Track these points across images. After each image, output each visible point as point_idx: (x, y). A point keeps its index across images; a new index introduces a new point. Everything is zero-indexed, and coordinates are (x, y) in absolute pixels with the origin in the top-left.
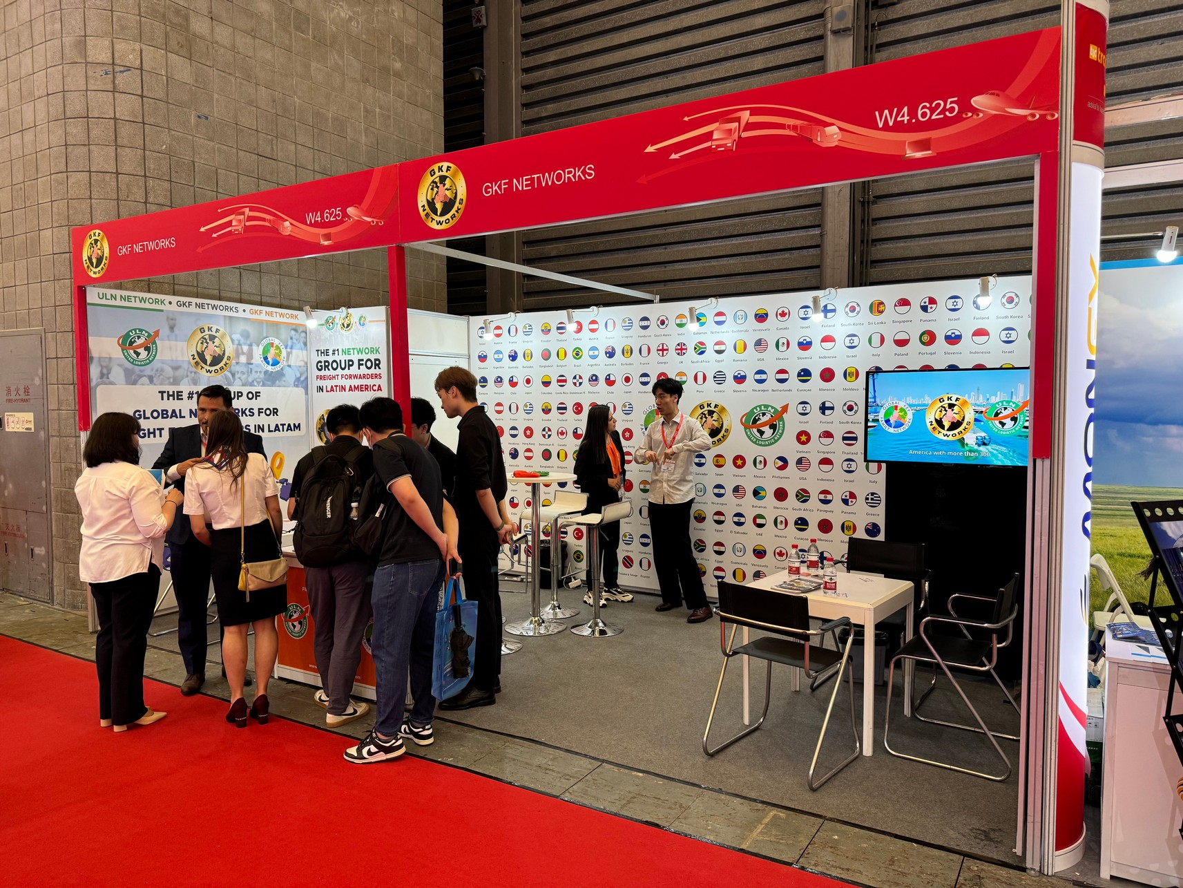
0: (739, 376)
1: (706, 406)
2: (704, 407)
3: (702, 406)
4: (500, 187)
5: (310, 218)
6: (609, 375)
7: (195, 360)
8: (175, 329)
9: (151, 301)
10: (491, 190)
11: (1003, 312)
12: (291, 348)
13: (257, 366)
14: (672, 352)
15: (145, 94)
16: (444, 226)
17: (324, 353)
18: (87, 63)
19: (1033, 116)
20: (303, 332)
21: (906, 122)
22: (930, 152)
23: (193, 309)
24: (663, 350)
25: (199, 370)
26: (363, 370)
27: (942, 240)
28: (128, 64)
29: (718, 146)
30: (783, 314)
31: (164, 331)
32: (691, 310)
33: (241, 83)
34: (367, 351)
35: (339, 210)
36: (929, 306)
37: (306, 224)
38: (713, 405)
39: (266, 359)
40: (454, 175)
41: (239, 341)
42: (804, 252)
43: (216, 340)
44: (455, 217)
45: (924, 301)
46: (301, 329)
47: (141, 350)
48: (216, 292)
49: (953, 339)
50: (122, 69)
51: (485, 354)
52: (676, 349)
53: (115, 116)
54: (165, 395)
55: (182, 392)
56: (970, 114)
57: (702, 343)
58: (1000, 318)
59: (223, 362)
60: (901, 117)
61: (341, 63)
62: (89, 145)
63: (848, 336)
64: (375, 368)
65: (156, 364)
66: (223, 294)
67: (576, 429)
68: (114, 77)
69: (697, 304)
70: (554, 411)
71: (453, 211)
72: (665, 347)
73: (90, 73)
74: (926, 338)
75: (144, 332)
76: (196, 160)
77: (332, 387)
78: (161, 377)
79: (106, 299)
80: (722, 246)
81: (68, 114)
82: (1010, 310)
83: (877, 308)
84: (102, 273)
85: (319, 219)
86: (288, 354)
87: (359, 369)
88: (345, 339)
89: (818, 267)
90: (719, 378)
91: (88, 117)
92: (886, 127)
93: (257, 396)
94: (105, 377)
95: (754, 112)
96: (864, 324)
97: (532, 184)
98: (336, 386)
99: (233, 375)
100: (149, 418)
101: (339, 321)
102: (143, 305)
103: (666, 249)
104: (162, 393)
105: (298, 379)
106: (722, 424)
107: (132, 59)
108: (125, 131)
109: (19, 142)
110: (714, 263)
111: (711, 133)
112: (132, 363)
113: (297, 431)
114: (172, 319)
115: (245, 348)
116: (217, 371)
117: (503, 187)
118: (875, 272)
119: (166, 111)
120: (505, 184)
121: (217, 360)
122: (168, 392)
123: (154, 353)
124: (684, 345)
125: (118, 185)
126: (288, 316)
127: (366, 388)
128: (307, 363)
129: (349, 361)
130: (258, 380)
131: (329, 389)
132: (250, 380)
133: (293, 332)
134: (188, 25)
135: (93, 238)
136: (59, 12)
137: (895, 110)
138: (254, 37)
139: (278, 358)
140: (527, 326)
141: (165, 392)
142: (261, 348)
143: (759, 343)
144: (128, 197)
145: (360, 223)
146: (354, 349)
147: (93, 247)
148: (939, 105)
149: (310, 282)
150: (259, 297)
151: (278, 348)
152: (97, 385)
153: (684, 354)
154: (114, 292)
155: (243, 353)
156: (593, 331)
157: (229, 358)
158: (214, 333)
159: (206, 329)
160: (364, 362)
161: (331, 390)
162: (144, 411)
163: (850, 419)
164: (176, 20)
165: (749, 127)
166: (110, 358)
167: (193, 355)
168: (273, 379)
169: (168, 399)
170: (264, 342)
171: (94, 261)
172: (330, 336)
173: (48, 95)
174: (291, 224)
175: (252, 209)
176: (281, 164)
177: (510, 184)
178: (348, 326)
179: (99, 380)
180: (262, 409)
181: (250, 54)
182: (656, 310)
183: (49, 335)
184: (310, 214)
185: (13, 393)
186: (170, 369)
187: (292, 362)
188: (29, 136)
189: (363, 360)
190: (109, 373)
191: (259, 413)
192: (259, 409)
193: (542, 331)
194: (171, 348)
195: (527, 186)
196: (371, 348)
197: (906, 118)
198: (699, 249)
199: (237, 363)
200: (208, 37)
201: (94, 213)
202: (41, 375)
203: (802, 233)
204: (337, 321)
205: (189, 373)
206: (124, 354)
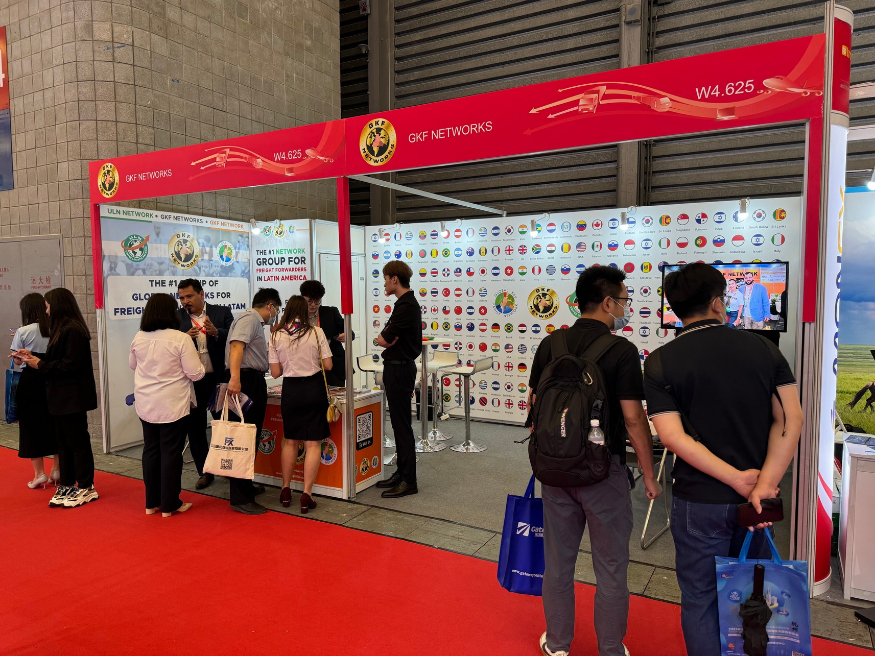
0: (565, 269)
1: (540, 290)
2: (539, 291)
3: (538, 290)
4: (421, 136)
5: (277, 156)
6: (469, 268)
7: (174, 258)
8: (160, 235)
9: (143, 215)
10: (415, 138)
11: (754, 224)
12: (239, 249)
13: (216, 262)
14: (516, 252)
15: (135, 63)
16: (379, 164)
17: (262, 252)
18: (93, 41)
19: (806, 93)
20: (247, 237)
21: (717, 96)
22: (734, 116)
23: (172, 221)
24: (509, 250)
25: (176, 265)
26: (292, 265)
27: (702, 172)
28: (123, 42)
29: (583, 110)
30: (597, 225)
31: (153, 236)
32: (533, 222)
33: (201, 56)
34: (295, 251)
35: (299, 152)
36: (702, 219)
37: (274, 161)
38: (546, 290)
39: (221, 257)
40: (387, 127)
41: (203, 244)
42: (604, 180)
43: (188, 243)
44: (388, 157)
45: (698, 216)
46: (245, 235)
47: (137, 251)
48: (185, 208)
49: (719, 243)
50: (119, 45)
51: (377, 253)
52: (519, 250)
53: (114, 80)
54: (154, 283)
55: (165, 281)
56: (762, 91)
57: (537, 245)
58: (752, 228)
59: (193, 259)
60: (714, 92)
61: (270, 41)
62: (95, 101)
63: (644, 240)
64: (302, 264)
65: (147, 261)
66: (191, 210)
67: (445, 307)
68: (114, 51)
69: (536, 217)
70: (429, 294)
71: (386, 153)
72: (511, 248)
73: (96, 48)
74: (700, 242)
75: (139, 237)
76: (171, 112)
77: (269, 277)
78: (151, 270)
79: (113, 213)
80: (544, 175)
81: (80, 78)
82: (759, 222)
83: (665, 220)
84: (113, 195)
85: (284, 157)
86: (237, 253)
87: (289, 264)
88: (278, 243)
89: (615, 191)
90: (551, 270)
91: (94, 80)
92: (703, 99)
93: (216, 284)
94: (113, 270)
95: (609, 87)
96: (656, 232)
97: (446, 135)
98: (272, 277)
99: (200, 268)
100: (143, 299)
101: (273, 230)
102: (138, 218)
103: (502, 177)
104: (152, 281)
105: (243, 272)
106: (553, 303)
107: (126, 38)
108: (122, 91)
109: (41, 98)
110: (537, 187)
111: (578, 101)
112: (131, 260)
113: (243, 309)
114: (158, 228)
115: (208, 249)
116: (188, 266)
117: (424, 136)
118: (654, 195)
119: (150, 76)
120: (425, 134)
121: (188, 257)
122: (156, 281)
123: (146, 253)
124: (525, 246)
125: (117, 130)
126: (236, 226)
127: (294, 278)
128: (249, 260)
129: (282, 258)
130: (217, 272)
131: (266, 279)
132: (211, 272)
133: (240, 238)
134: (165, 13)
135: (106, 169)
136: (73, 3)
137: (710, 87)
138: (210, 22)
139: (230, 257)
140: (409, 233)
141: (153, 281)
142: (218, 249)
143: (579, 245)
144: (124, 139)
145: (315, 161)
146: (285, 250)
147: (106, 176)
148: (740, 85)
149: (250, 201)
150: (215, 212)
151: (230, 249)
152: (108, 275)
153: (525, 253)
154: (118, 208)
155: (206, 253)
156: (457, 236)
157: (197, 256)
158: (186, 238)
159: (181, 235)
160: (293, 259)
161: (268, 280)
162: (140, 294)
163: (645, 299)
164: (157, 9)
165: (606, 97)
166: (116, 256)
167: (173, 254)
168: (227, 271)
169: (156, 286)
170: (221, 245)
171: (107, 186)
172: (267, 240)
173: (64, 64)
174: (262, 160)
175: (231, 150)
176: (229, 115)
177: (430, 134)
178: (281, 233)
179: (109, 272)
180: (220, 293)
181: (207, 35)
182: (505, 222)
183: (66, 240)
184: (277, 154)
185: (38, 282)
186: (156, 264)
187: (240, 259)
188: (49, 94)
189: (292, 258)
190: (115, 267)
191: (218, 296)
192: (218, 293)
193: (420, 236)
194: (157, 249)
195: (442, 135)
196: (298, 249)
197: (717, 93)
198: (527, 177)
199: (202, 260)
200: (179, 22)
201: (99, 150)
202: (59, 268)
203: (602, 166)
204: (272, 229)
205: (170, 267)
206: (125, 253)
